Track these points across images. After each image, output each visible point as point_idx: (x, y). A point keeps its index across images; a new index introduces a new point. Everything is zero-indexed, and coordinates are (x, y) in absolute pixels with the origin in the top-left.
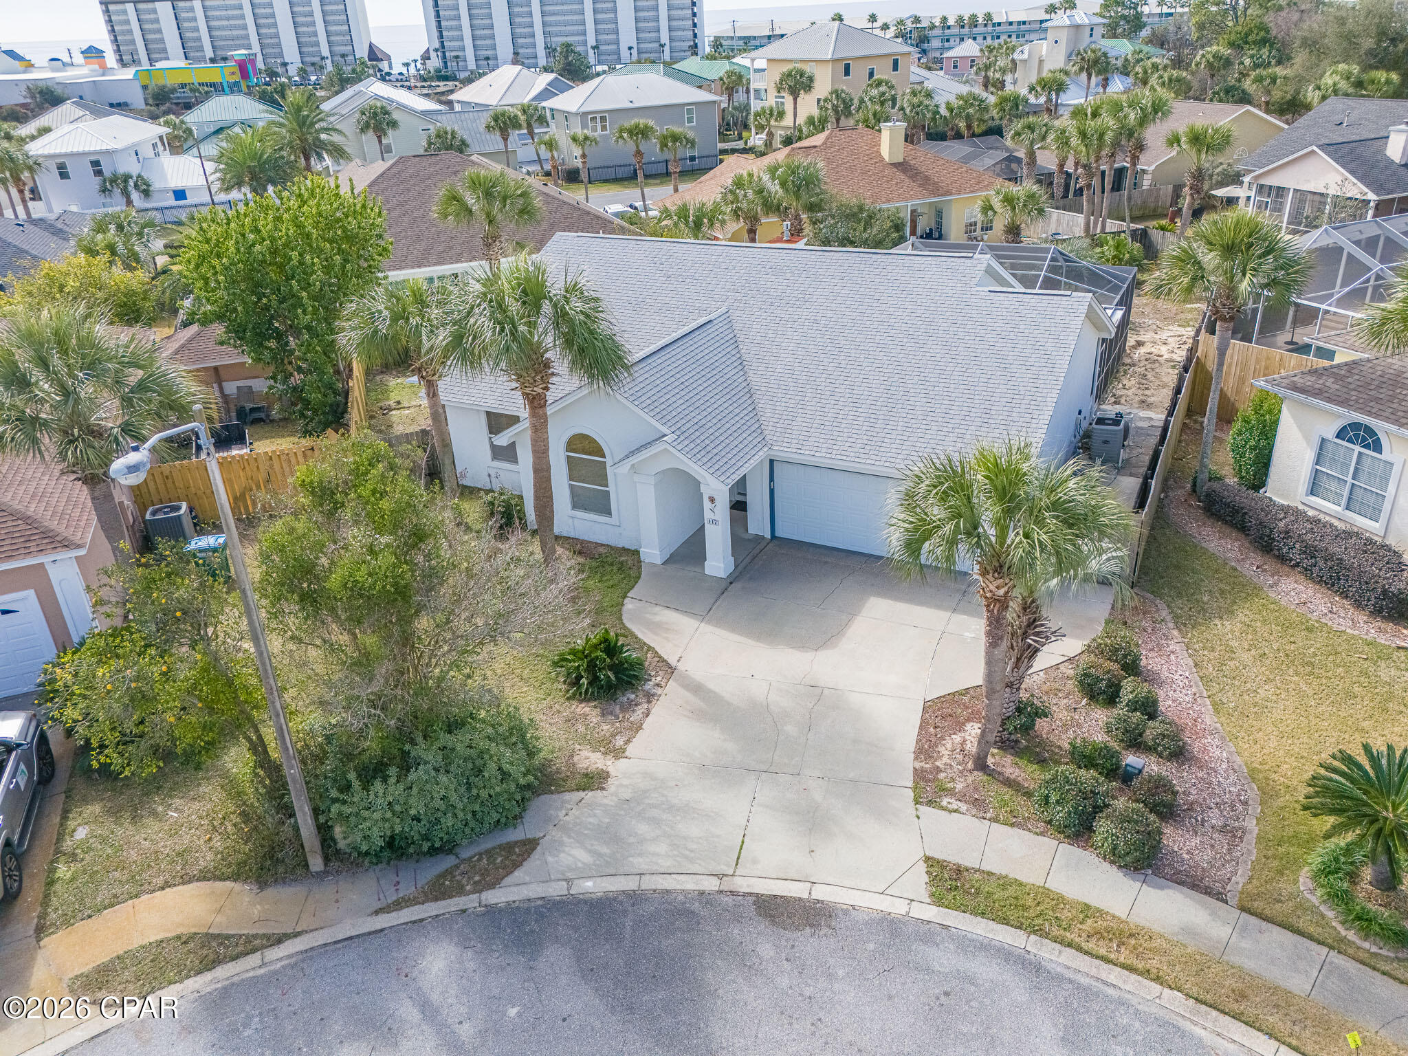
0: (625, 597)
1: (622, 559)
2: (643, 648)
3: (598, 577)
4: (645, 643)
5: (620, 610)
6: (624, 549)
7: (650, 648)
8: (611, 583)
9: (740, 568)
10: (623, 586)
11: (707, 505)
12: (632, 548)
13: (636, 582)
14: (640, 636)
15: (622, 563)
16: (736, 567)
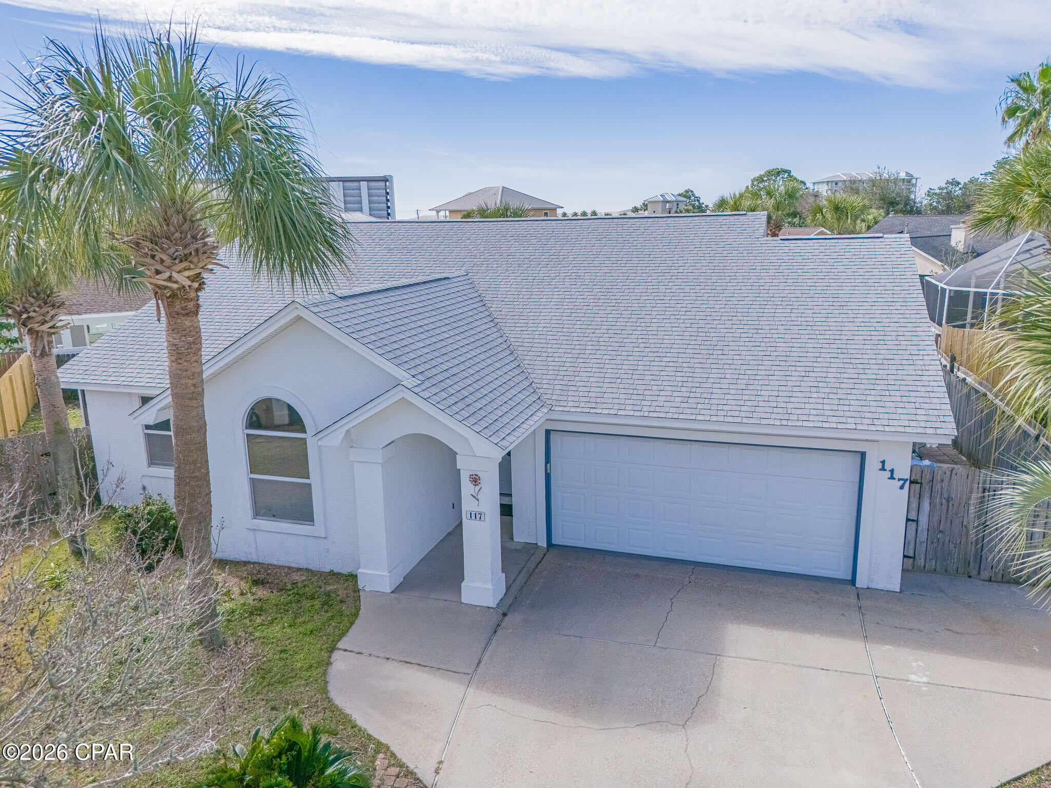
0: (332, 649)
1: (329, 588)
2: (365, 747)
3: (287, 619)
4: (370, 737)
5: (325, 674)
6: (332, 574)
7: (381, 747)
8: (310, 626)
9: (514, 590)
10: (330, 630)
11: (467, 488)
12: (345, 571)
13: (352, 623)
14: (361, 722)
15: (328, 594)
16: (508, 588)
